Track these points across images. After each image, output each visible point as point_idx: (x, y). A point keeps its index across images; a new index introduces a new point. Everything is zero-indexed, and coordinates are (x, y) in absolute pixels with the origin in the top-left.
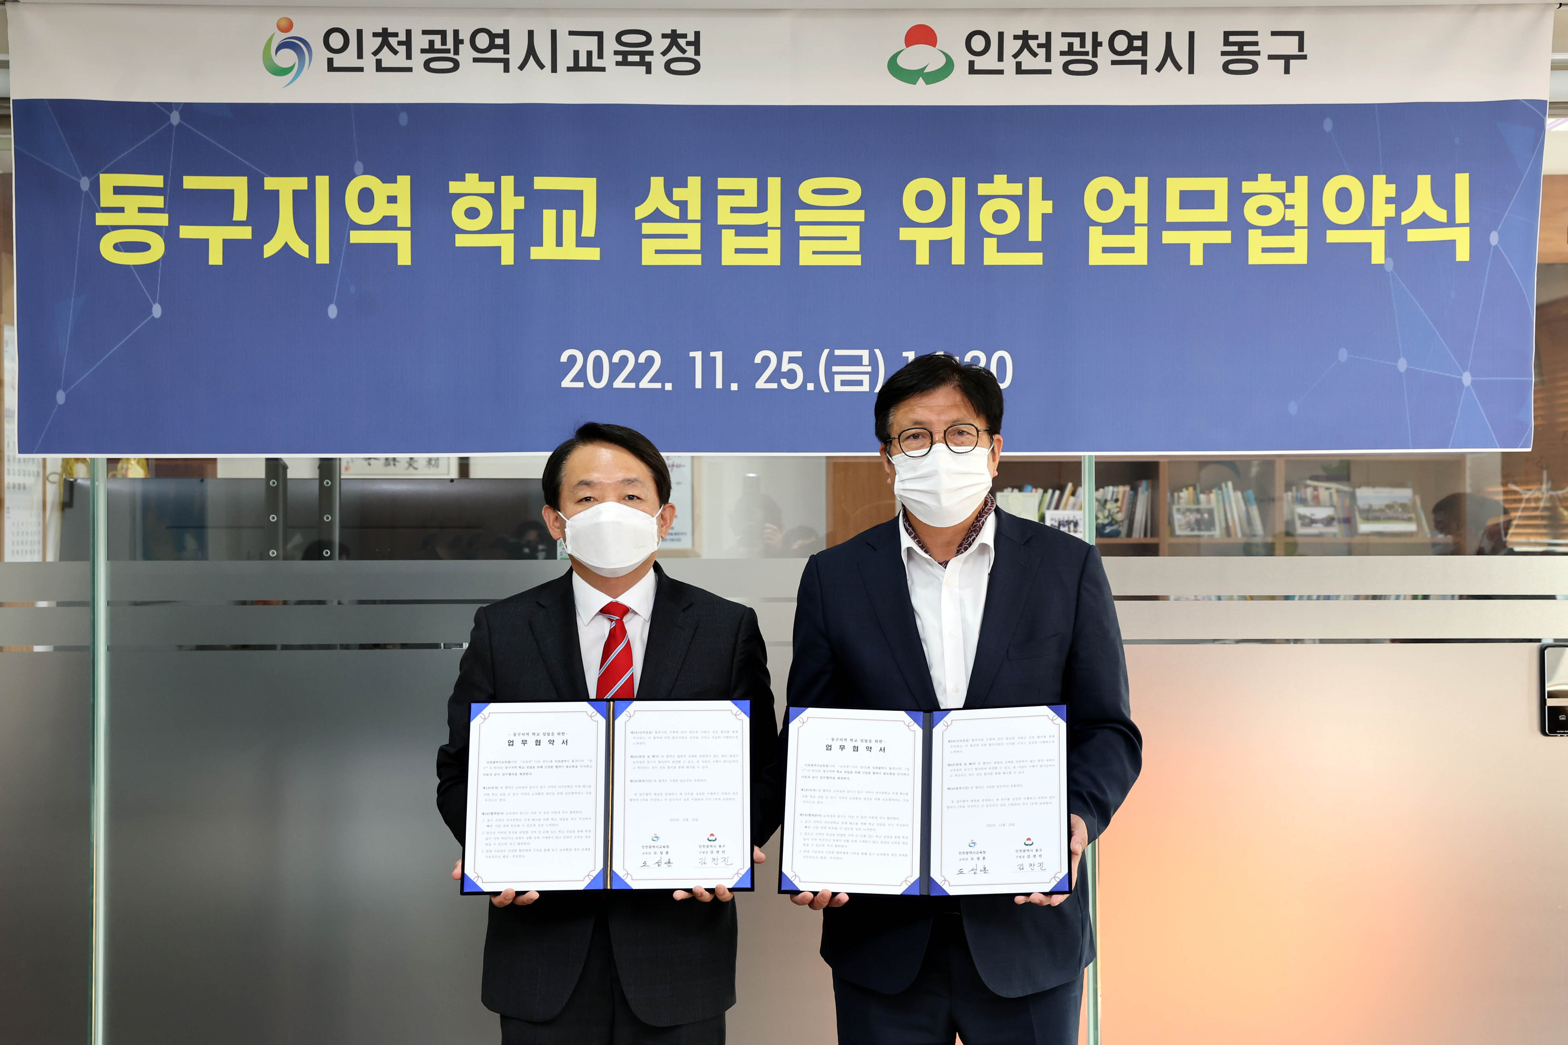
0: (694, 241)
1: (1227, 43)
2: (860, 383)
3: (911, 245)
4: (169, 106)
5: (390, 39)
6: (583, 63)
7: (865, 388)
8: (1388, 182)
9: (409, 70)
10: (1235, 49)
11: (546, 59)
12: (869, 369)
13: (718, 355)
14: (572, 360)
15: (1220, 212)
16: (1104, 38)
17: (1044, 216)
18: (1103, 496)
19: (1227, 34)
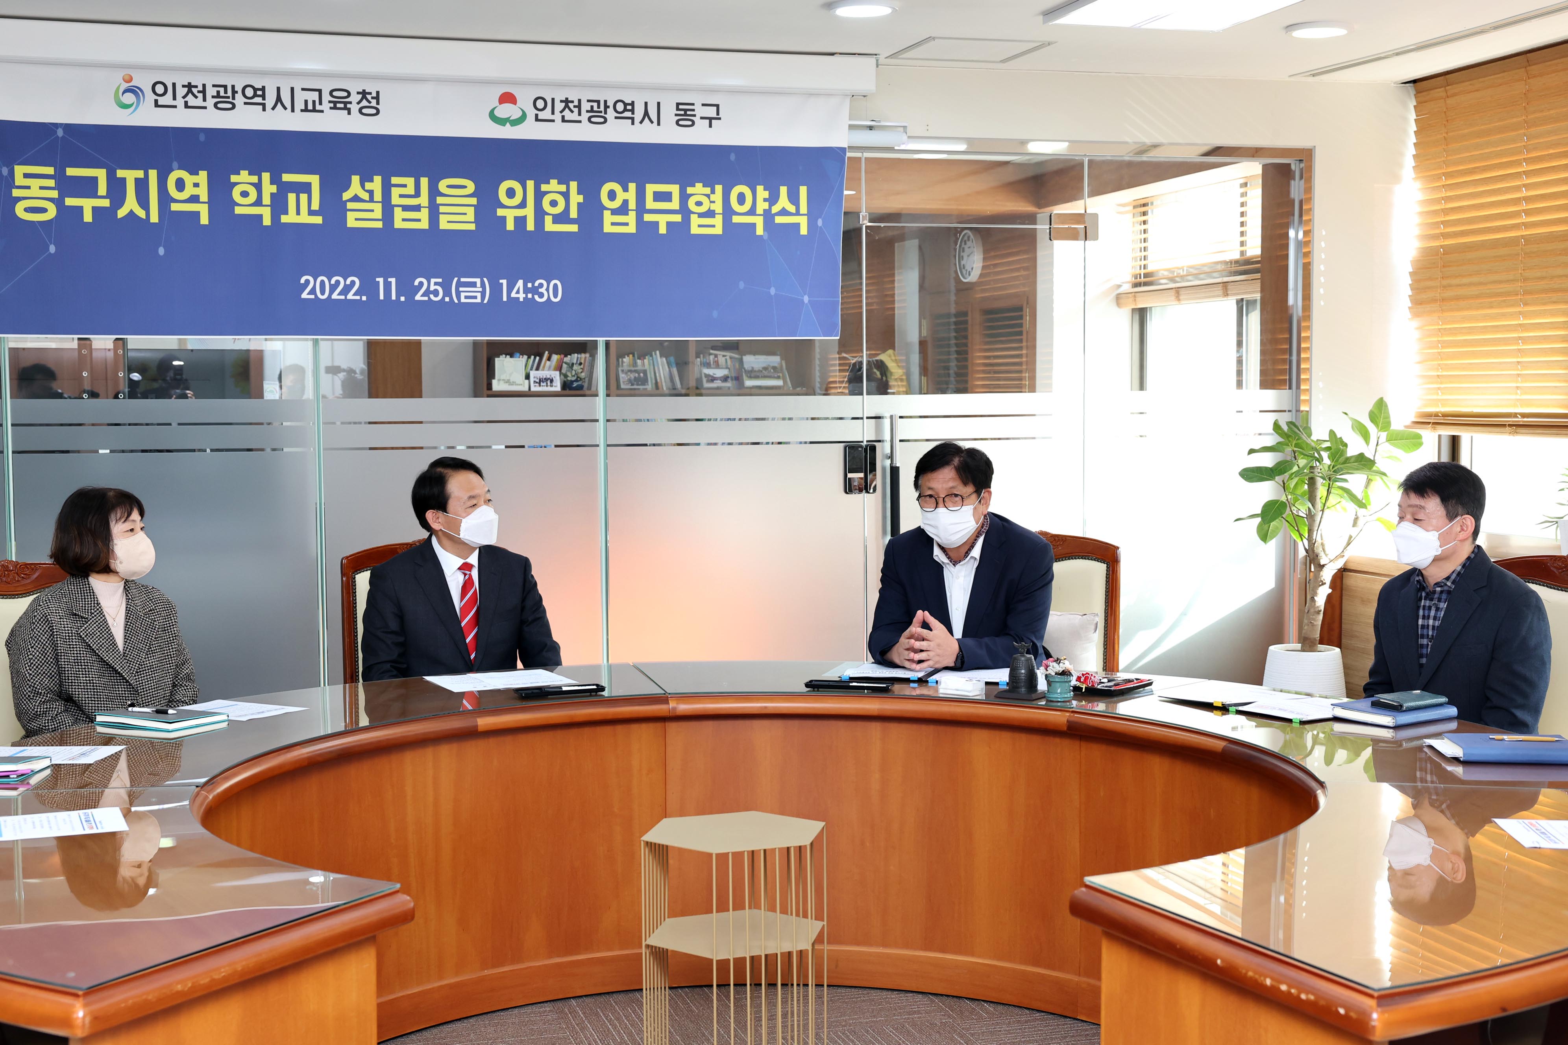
0: (378, 212)
1: (678, 109)
2: (475, 297)
3: (504, 219)
4: (56, 125)
5: (193, 89)
6: (310, 107)
7: (479, 300)
8: (765, 190)
9: (205, 108)
10: (682, 112)
11: (288, 105)
12: (481, 289)
14: (307, 282)
15: (675, 204)
16: (610, 104)
17: (579, 204)
18: (570, 361)
19: (678, 104)
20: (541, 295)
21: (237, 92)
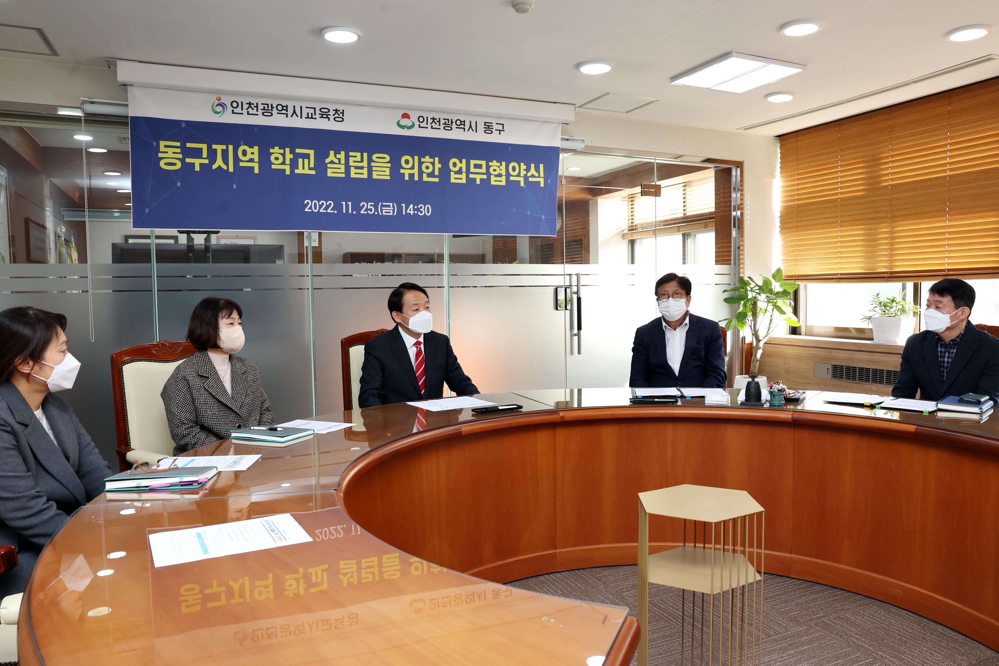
0: (343, 170)
1: (485, 125)
2: (390, 212)
3: (404, 174)
4: (182, 121)
5: (252, 105)
6: (310, 116)
7: (391, 214)
8: (524, 165)
9: (258, 115)
10: (487, 127)
11: (299, 114)
12: (392, 209)
13: (350, 203)
14: (308, 203)
15: (484, 170)
16: (454, 121)
17: (439, 168)
19: (485, 123)
20: (421, 212)
21: (274, 108)
